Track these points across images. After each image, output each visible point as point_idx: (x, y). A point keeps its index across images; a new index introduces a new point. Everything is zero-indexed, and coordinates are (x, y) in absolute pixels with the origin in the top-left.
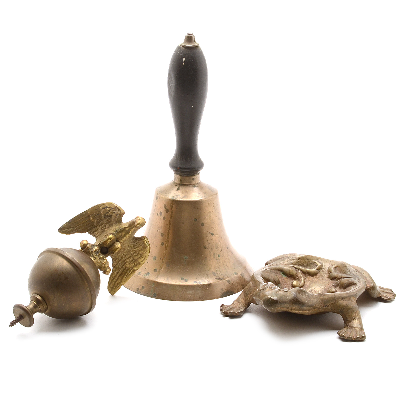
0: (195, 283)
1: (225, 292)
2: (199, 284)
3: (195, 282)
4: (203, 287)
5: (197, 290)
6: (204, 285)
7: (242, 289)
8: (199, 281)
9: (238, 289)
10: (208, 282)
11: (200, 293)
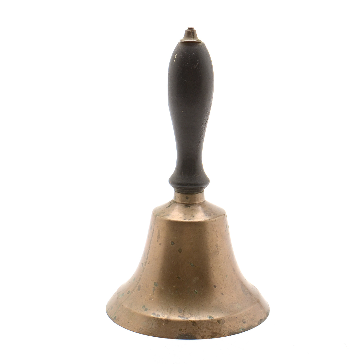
0: (153, 315)
1: (183, 334)
2: (156, 317)
3: (154, 313)
4: (159, 321)
5: (152, 323)
6: (161, 319)
7: (210, 337)
8: (159, 314)
9: (204, 335)
10: (168, 317)
11: (153, 328)
